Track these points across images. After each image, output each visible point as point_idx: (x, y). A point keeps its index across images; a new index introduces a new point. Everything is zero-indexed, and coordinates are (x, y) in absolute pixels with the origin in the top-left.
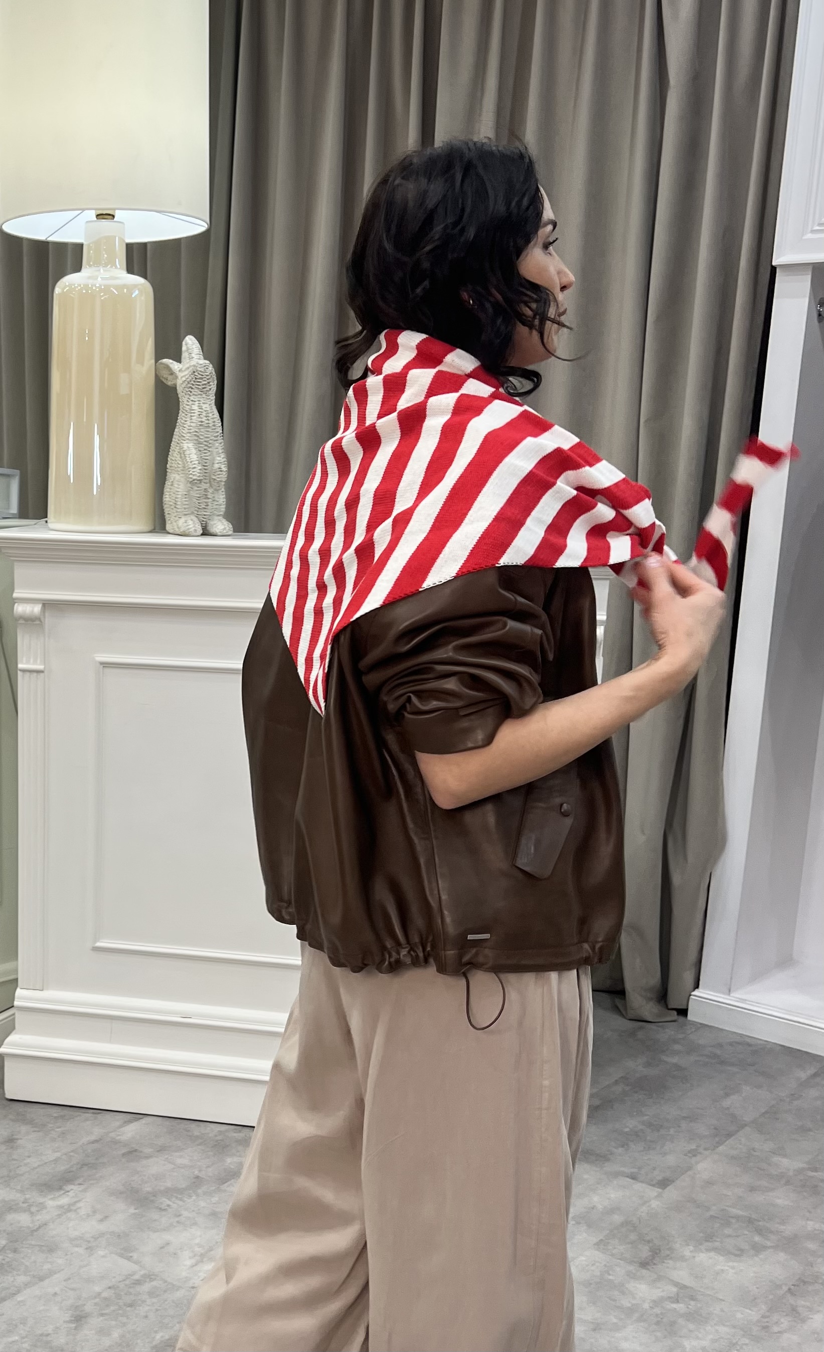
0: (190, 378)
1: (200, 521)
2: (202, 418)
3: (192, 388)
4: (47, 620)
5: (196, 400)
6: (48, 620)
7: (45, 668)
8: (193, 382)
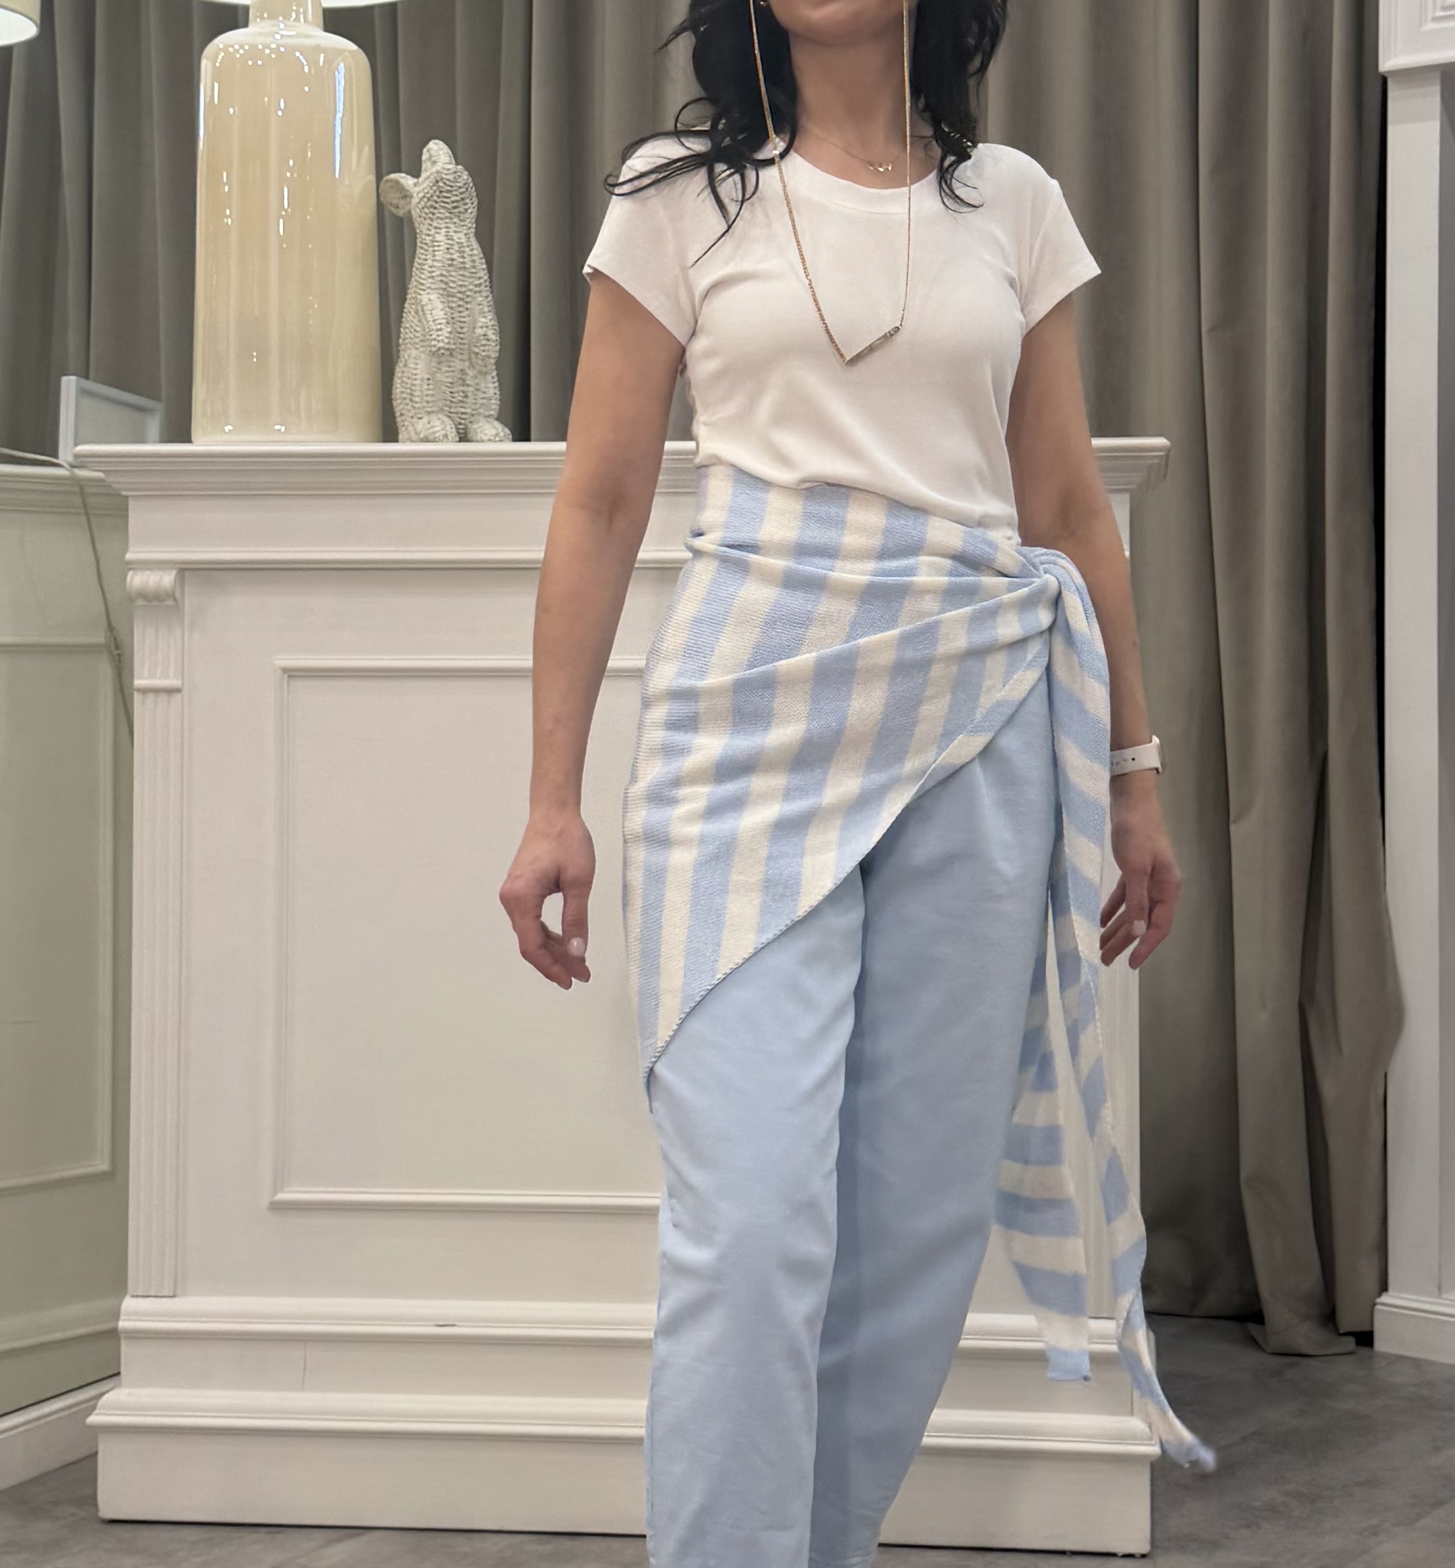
0: (432, 192)
1: (455, 424)
2: (452, 254)
3: (435, 208)
4: (186, 598)
5: (442, 226)
6: (190, 602)
7: (183, 684)
8: (435, 198)
